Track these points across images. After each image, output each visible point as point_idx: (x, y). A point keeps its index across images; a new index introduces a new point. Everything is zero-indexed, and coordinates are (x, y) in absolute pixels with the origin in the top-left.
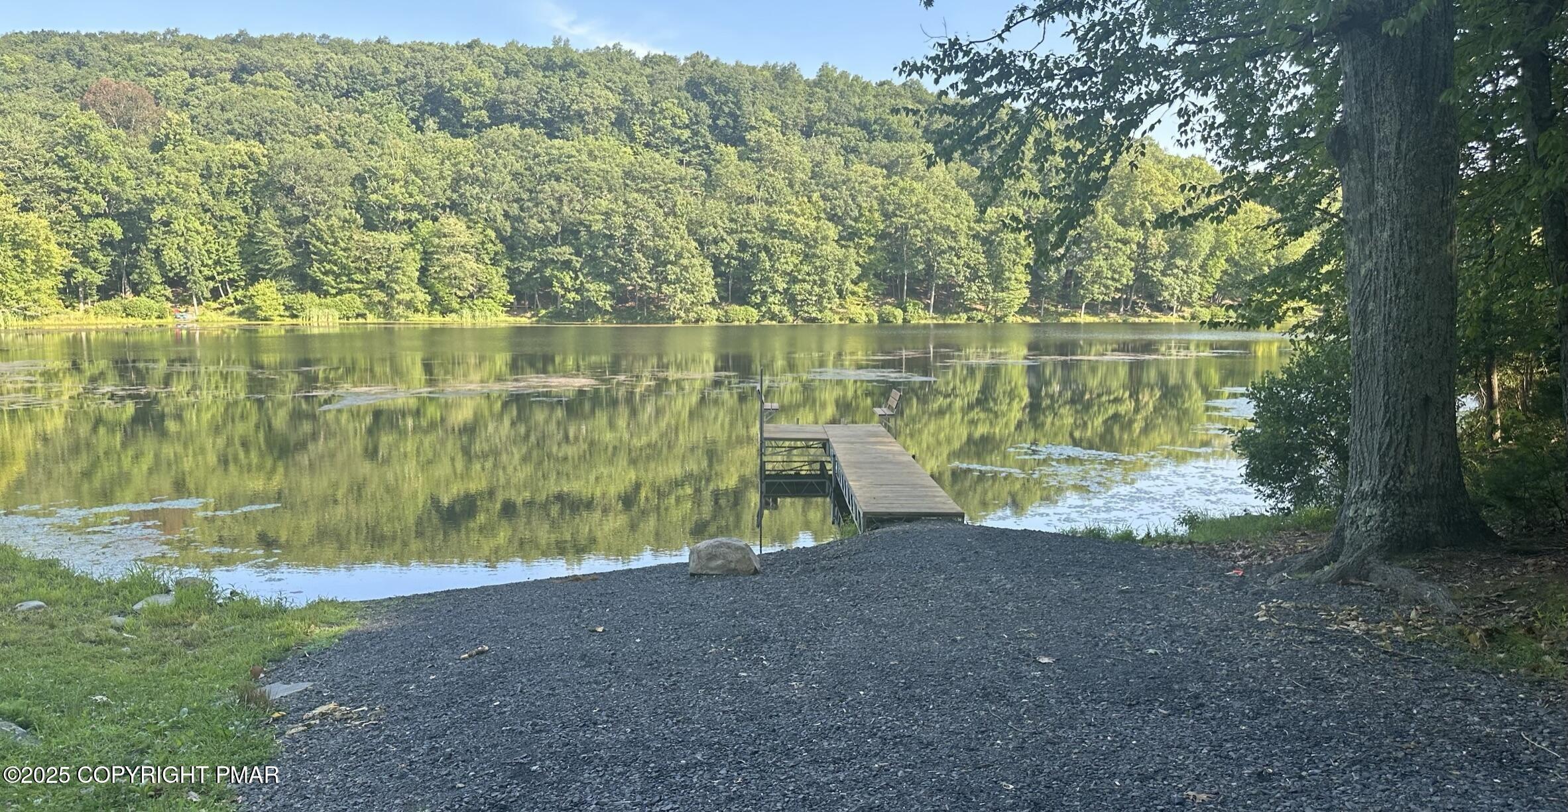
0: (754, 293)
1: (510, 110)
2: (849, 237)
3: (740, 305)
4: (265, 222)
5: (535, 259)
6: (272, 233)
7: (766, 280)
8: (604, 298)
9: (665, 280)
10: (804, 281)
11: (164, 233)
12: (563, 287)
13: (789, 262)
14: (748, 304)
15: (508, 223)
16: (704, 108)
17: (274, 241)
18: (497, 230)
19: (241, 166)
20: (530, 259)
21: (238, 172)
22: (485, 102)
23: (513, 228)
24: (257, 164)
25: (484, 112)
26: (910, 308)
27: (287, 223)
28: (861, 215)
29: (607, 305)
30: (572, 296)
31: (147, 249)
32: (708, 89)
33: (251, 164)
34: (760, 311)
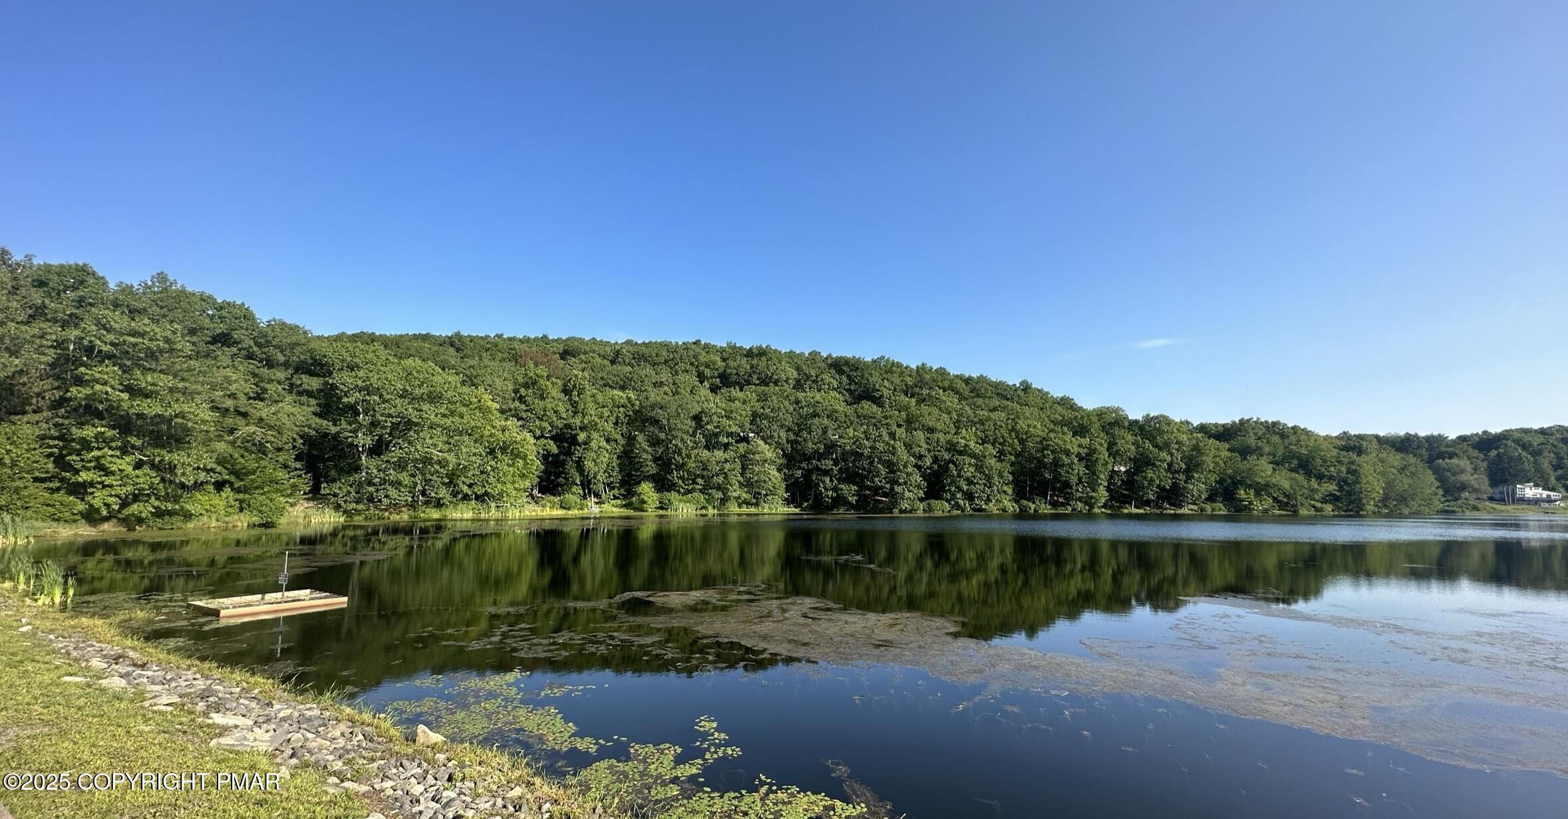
0: (946, 492)
1: (734, 378)
2: (1000, 456)
3: (936, 500)
4: (640, 444)
5: (803, 469)
6: (644, 450)
7: (953, 482)
8: (853, 495)
9: (897, 483)
10: (977, 483)
11: (584, 449)
12: (825, 488)
13: (969, 471)
14: (943, 499)
15: (789, 445)
16: (844, 378)
17: (645, 456)
18: (783, 450)
19: (623, 406)
20: (799, 468)
21: (622, 409)
22: (719, 374)
23: (792, 447)
24: (633, 405)
25: (718, 380)
26: (1038, 502)
27: (655, 442)
28: (1005, 441)
29: (853, 500)
30: (830, 493)
31: (572, 460)
32: (845, 369)
33: (629, 405)
34: (950, 504)
